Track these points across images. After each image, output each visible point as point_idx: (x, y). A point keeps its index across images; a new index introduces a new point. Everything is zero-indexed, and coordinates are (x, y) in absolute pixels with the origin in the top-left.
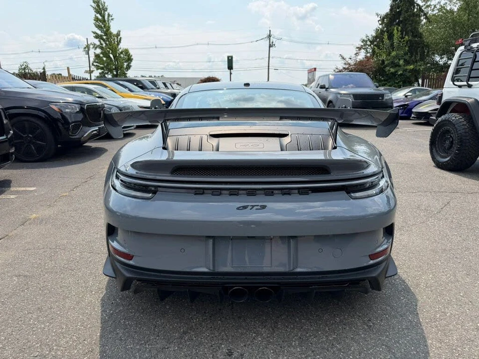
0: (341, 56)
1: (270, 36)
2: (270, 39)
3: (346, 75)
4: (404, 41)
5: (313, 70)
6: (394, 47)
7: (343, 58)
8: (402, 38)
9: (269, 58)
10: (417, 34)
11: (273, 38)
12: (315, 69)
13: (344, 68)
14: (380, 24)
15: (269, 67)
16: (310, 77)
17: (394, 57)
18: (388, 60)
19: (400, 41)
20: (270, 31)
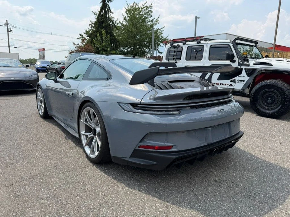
0: (73, 43)
1: (7, 24)
2: (7, 26)
3: (76, 54)
4: (107, 38)
5: (43, 50)
6: (103, 41)
7: (75, 44)
8: (107, 36)
9: (8, 39)
10: (112, 35)
11: (10, 25)
12: (44, 49)
13: (76, 50)
14: (90, 27)
15: (9, 45)
16: (41, 54)
17: (104, 46)
18: (101, 47)
19: (106, 38)
20: (7, 20)
